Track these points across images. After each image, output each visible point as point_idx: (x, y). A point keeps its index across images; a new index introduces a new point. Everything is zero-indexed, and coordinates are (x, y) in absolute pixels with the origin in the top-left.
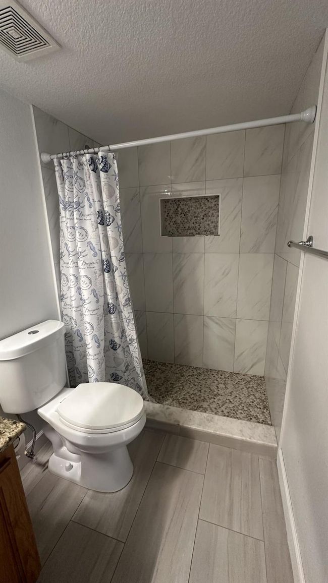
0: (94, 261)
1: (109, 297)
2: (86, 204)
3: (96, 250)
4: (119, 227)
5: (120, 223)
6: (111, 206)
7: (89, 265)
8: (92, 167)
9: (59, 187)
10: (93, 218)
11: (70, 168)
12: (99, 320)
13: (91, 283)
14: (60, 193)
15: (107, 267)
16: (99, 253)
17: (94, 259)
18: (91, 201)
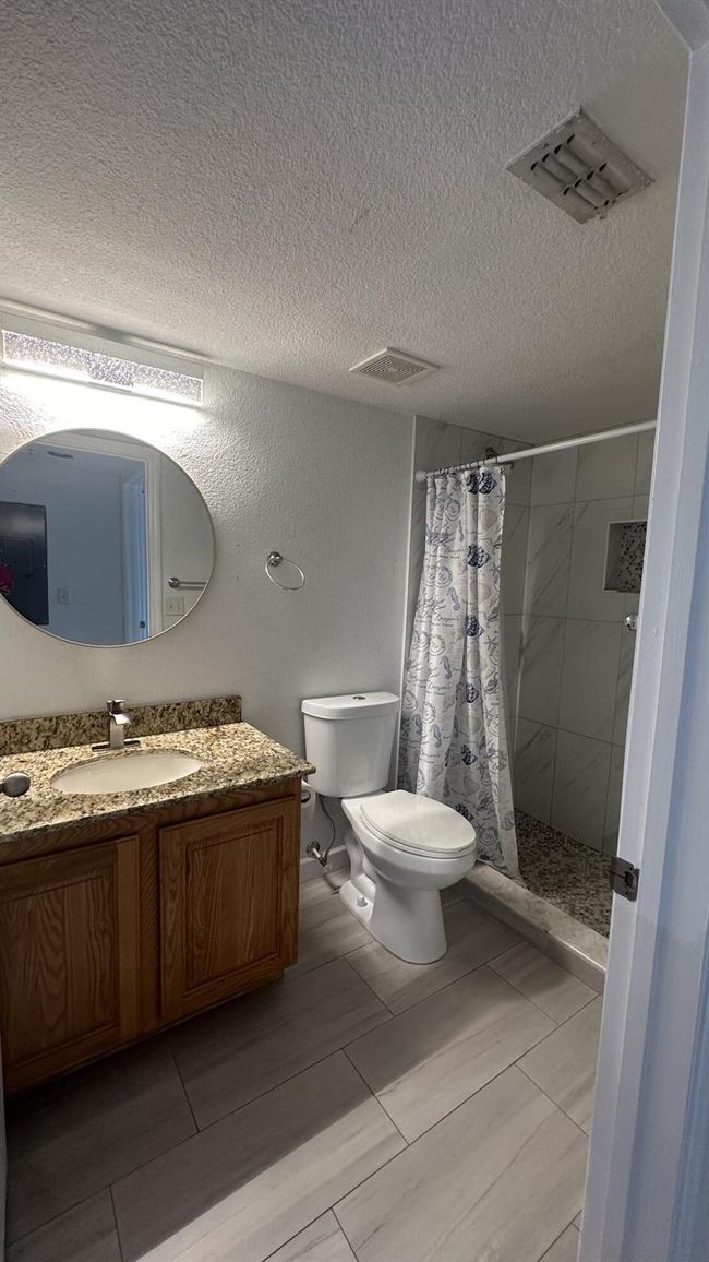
0: (453, 616)
1: (469, 675)
2: (458, 535)
3: (460, 601)
4: (495, 569)
5: (498, 563)
6: (488, 539)
7: (446, 621)
8: (470, 487)
9: (428, 514)
10: (463, 555)
11: (444, 489)
12: (446, 705)
13: (444, 647)
14: (428, 522)
15: (472, 628)
16: (462, 605)
17: (455, 614)
18: (464, 532)
